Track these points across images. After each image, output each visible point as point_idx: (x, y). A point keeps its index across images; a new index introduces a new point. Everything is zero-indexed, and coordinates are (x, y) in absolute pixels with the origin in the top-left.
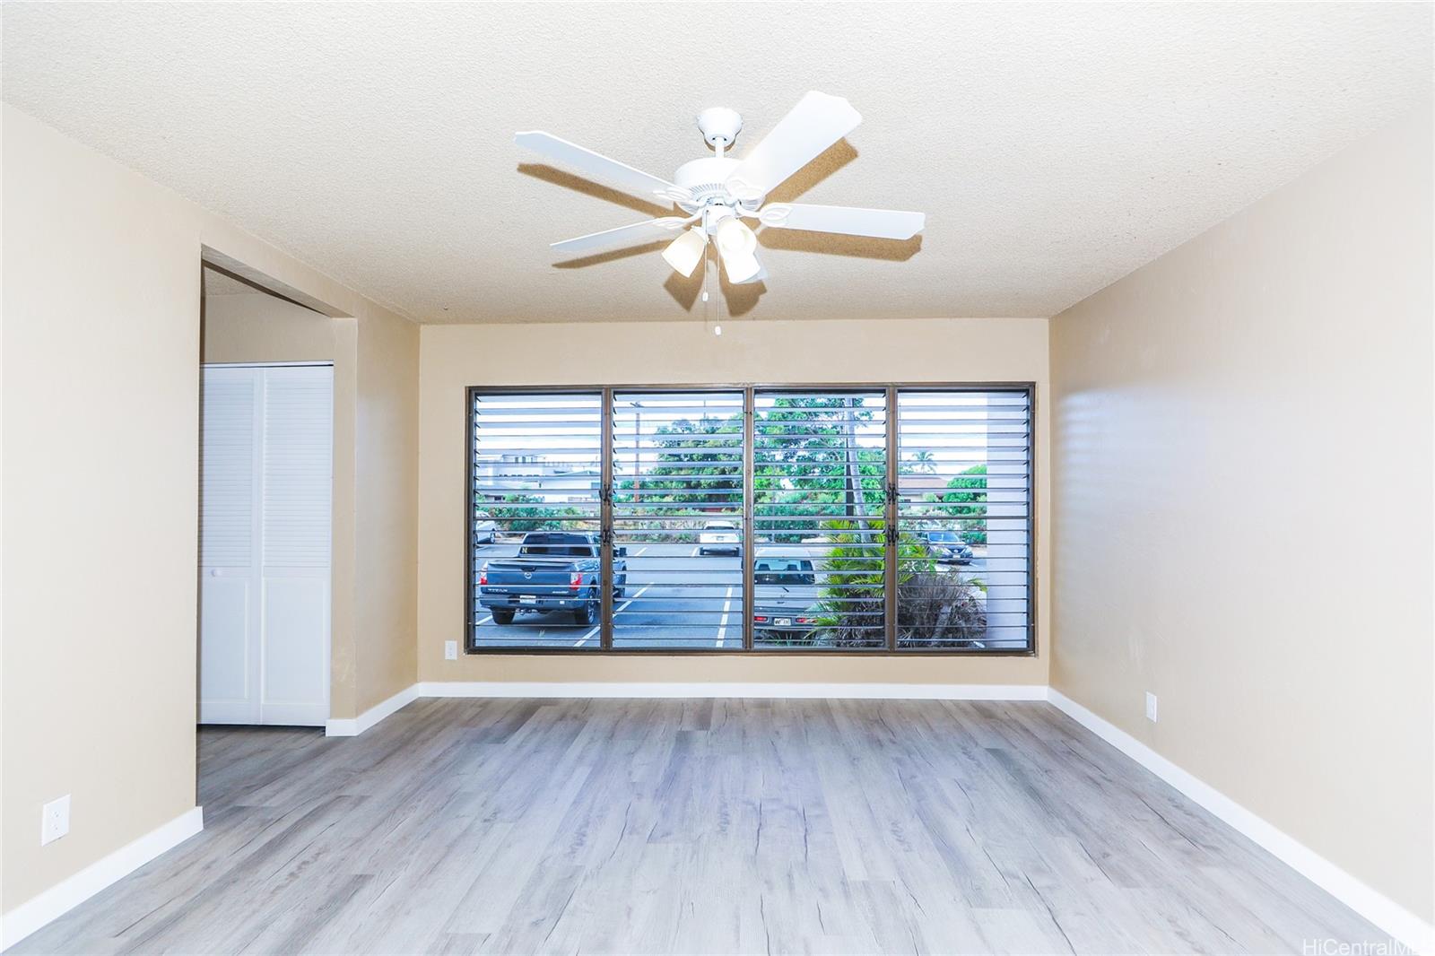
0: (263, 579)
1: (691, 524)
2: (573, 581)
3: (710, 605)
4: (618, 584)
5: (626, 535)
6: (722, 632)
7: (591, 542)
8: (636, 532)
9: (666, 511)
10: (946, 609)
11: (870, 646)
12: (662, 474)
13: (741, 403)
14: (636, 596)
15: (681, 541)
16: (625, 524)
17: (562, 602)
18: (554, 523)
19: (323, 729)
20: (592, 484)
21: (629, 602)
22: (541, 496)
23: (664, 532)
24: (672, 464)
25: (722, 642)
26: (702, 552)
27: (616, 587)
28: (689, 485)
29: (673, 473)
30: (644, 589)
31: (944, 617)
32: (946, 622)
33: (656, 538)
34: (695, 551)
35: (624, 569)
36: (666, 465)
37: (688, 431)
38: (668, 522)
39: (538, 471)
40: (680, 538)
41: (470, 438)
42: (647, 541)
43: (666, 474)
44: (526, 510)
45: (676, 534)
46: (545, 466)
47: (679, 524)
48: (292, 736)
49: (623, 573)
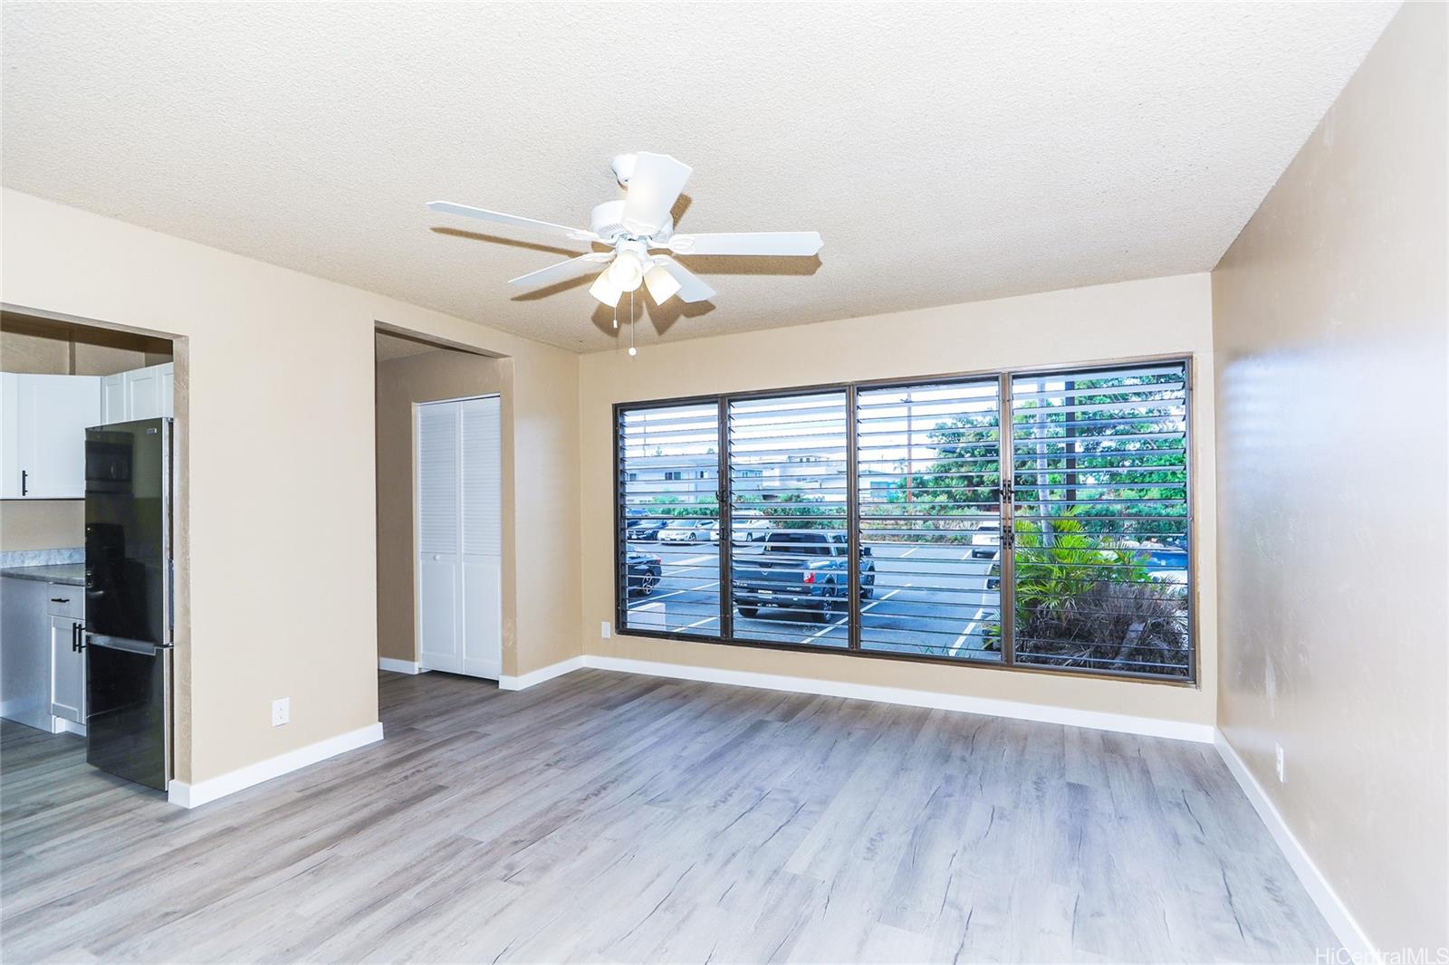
0: (463, 564)
1: (967, 524)
2: (806, 578)
3: (960, 612)
4: (864, 584)
5: (898, 535)
6: (960, 642)
7: (831, 540)
8: (909, 532)
9: (939, 511)
10: (1138, 627)
11: (1038, 662)
12: (942, 472)
13: (843, 402)
14: (883, 598)
15: (956, 543)
16: (897, 524)
17: (795, 599)
18: (826, 522)
19: (497, 682)
20: (872, 483)
21: (875, 604)
22: (821, 496)
23: (937, 533)
24: (952, 459)
25: (955, 651)
26: (975, 554)
27: (863, 587)
28: (971, 484)
29: (953, 470)
30: (896, 591)
31: (1133, 635)
32: (1136, 641)
33: (930, 539)
34: (967, 554)
35: (872, 569)
36: (945, 462)
37: (969, 425)
38: (942, 523)
39: (821, 470)
40: (956, 539)
41: (618, 449)
42: (920, 542)
43: (946, 472)
44: (799, 510)
45: (950, 535)
46: (828, 466)
47: (954, 525)
48: (476, 685)
49: (871, 573)
